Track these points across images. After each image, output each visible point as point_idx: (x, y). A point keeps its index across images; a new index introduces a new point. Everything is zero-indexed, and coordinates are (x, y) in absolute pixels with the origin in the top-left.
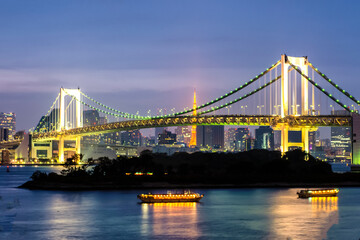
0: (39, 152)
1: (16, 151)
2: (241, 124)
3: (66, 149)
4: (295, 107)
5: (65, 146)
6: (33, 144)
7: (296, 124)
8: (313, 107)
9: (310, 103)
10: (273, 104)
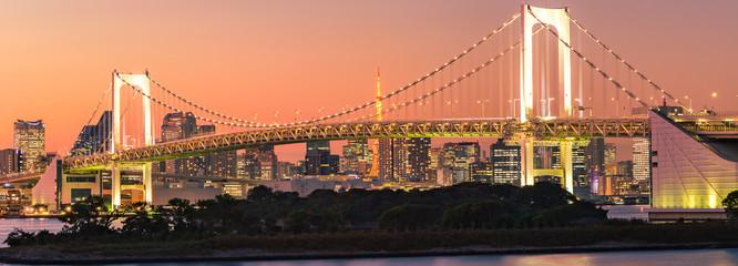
0: (75, 193)
1: (34, 190)
2: (447, 135)
3: (124, 187)
4: (547, 101)
5: (124, 182)
6: (64, 177)
7: (548, 134)
8: (580, 101)
9: (575, 94)
10: (506, 97)
